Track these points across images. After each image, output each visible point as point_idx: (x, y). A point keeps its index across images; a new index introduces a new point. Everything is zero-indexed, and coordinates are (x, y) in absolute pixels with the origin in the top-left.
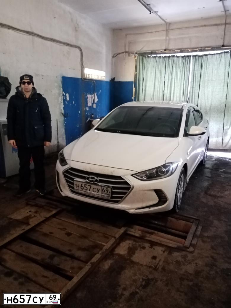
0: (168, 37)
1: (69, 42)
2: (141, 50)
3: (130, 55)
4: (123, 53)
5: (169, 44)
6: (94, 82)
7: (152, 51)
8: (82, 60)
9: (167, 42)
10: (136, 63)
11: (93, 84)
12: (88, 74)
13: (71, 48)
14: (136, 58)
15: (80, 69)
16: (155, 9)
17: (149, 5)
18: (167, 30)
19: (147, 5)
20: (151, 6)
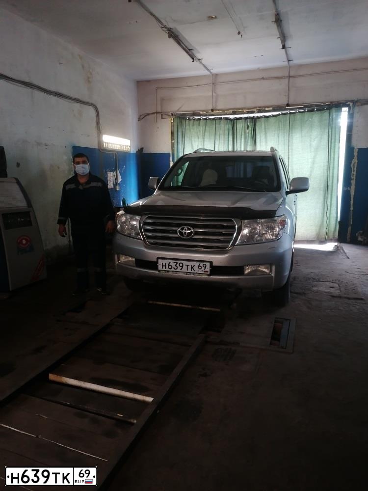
0: (215, 93)
1: (80, 98)
2: (178, 110)
3: (164, 117)
4: (154, 113)
5: (216, 102)
6: (115, 154)
7: (193, 111)
8: (98, 123)
9: (214, 100)
10: (173, 128)
11: (114, 157)
12: (108, 143)
13: (83, 105)
14: (172, 121)
15: (96, 136)
16: (198, 56)
17: (192, 49)
18: (214, 84)
19: (190, 50)
20: (194, 52)
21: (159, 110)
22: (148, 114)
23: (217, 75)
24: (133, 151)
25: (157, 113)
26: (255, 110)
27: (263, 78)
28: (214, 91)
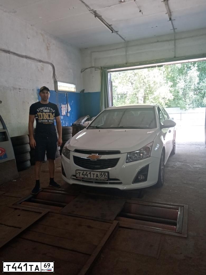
0: (128, 53)
2: (105, 64)
3: (96, 70)
6: (66, 94)
8: (54, 75)
11: (66, 96)
15: (53, 83)
16: (116, 29)
19: (110, 25)
20: (113, 27)
21: (94, 66)
22: (87, 69)
23: (128, 41)
24: (78, 91)
27: (158, 41)
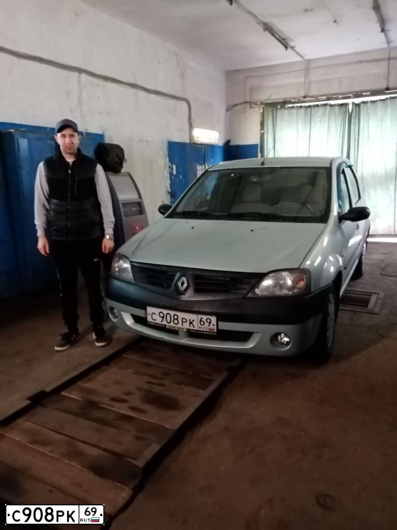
0: (308, 79)
1: (175, 94)
2: (268, 98)
3: (253, 107)
4: (242, 103)
6: (205, 148)
7: (284, 99)
8: (190, 117)
9: (307, 86)
10: (262, 118)
11: (203, 151)
12: (198, 137)
13: (177, 101)
14: (262, 111)
15: (188, 130)
16: (292, 44)
17: (285, 39)
18: (307, 70)
19: (283, 39)
20: (287, 41)
21: (248, 100)
22: (237, 105)
23: (309, 60)
24: (221, 143)
25: (246, 103)
26: (351, 95)
27: (360, 61)
28: (306, 76)
